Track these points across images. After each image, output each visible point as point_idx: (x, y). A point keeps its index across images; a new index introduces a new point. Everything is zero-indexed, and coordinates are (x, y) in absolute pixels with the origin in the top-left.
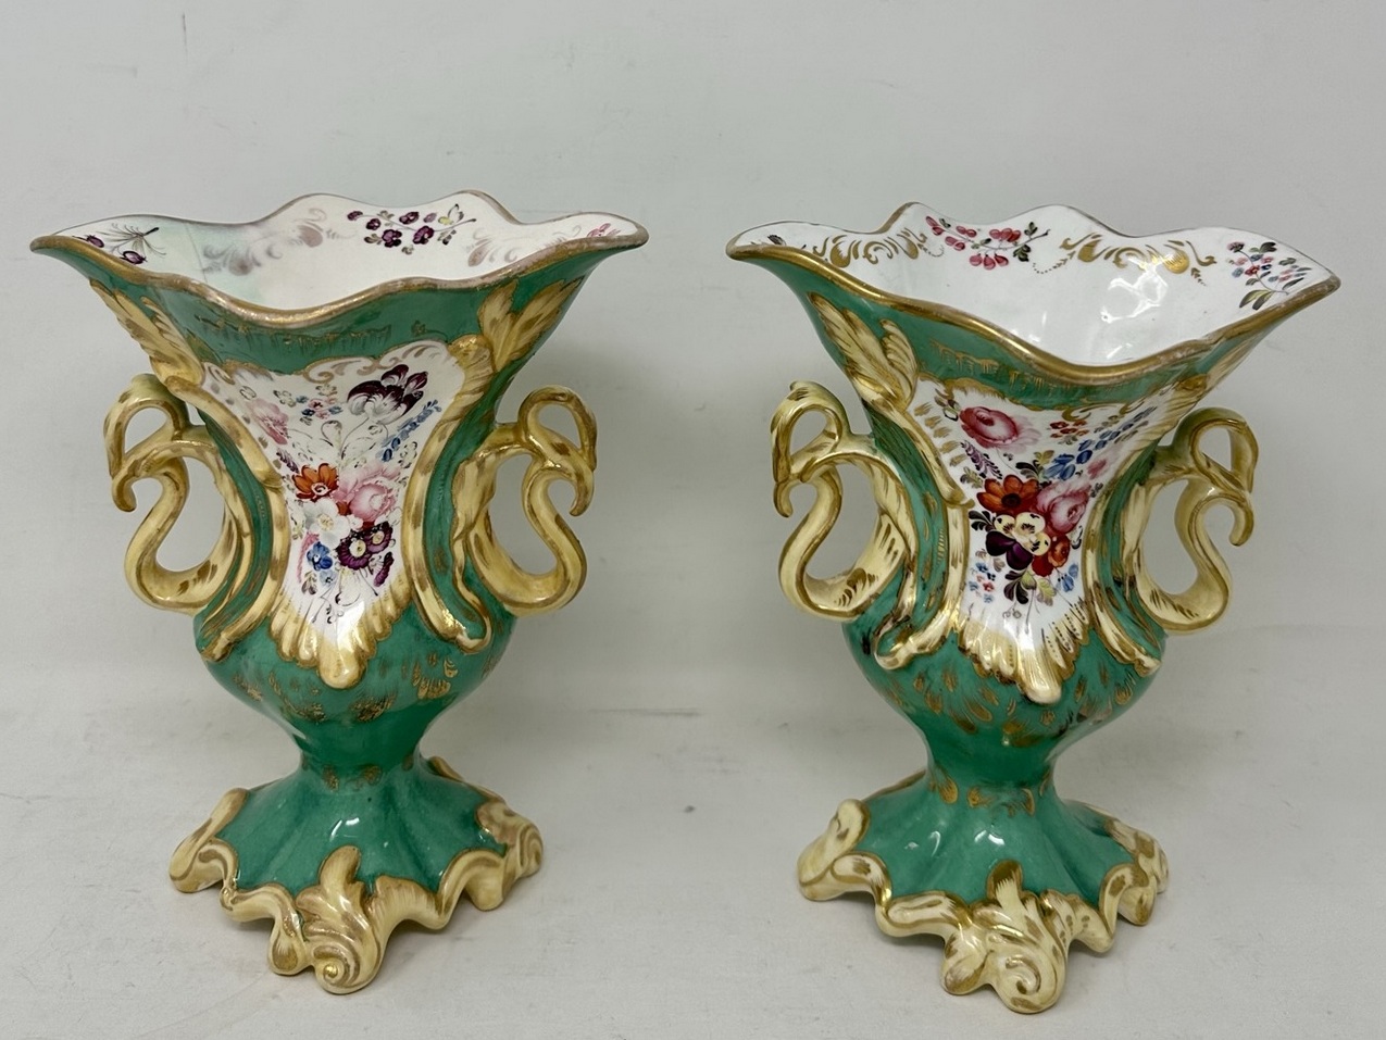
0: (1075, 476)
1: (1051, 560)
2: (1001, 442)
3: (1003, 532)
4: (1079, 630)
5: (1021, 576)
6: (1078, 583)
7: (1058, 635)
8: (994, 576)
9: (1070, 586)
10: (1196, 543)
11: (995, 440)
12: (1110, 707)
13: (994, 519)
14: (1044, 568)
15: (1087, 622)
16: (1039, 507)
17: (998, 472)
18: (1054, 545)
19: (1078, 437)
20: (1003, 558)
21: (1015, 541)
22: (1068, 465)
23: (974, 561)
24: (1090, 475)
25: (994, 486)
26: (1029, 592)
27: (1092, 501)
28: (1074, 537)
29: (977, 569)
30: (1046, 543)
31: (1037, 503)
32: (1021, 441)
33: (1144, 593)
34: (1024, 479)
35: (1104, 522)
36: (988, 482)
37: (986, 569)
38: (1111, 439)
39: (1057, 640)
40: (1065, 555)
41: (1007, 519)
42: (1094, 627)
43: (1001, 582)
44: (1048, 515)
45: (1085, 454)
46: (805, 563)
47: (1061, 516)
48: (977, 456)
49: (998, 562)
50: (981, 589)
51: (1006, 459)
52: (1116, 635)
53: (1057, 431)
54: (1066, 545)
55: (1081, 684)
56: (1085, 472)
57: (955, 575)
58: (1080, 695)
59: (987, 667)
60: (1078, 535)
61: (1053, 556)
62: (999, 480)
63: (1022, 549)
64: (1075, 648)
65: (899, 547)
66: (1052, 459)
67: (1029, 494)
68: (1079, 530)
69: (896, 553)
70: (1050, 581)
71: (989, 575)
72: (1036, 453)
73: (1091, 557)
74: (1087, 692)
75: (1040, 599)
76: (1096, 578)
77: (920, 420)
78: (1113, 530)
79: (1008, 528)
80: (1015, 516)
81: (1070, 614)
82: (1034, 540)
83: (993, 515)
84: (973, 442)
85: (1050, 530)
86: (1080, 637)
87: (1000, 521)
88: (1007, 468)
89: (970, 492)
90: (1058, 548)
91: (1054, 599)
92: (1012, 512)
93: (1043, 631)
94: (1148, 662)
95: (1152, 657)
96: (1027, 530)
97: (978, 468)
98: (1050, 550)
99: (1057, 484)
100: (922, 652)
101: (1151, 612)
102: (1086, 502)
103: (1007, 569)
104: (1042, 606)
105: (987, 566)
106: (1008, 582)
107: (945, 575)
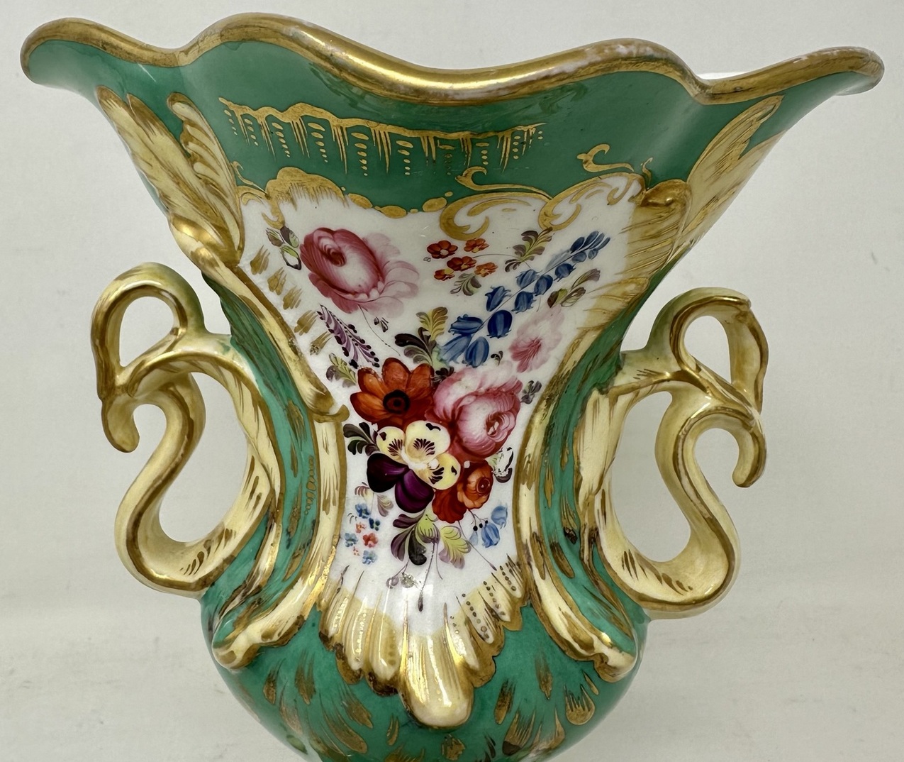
0: (490, 362)
1: (461, 497)
2: (363, 297)
3: (389, 454)
4: (504, 606)
5: (416, 521)
6: (507, 534)
7: (470, 615)
8: (378, 523)
9: (495, 540)
10: (685, 480)
11: (355, 293)
12: (560, 729)
13: (376, 434)
14: (452, 509)
15: (518, 594)
16: (439, 412)
17: (373, 354)
18: (465, 475)
19: (480, 279)
20: (390, 495)
21: (406, 468)
22: (475, 337)
23: (353, 501)
24: (516, 364)
25: (370, 380)
26: (429, 547)
27: (525, 411)
28: (499, 463)
29: (356, 514)
30: (453, 470)
31: (434, 405)
32: (391, 291)
33: (612, 554)
34: (411, 365)
35: (546, 443)
36: (363, 373)
37: (367, 514)
38: (538, 291)
39: (468, 622)
40: (485, 489)
41: (393, 433)
42: (530, 600)
43: (387, 531)
44: (453, 424)
45: (500, 319)
46: (140, 514)
47: (475, 427)
48: (340, 332)
49: (384, 501)
50: (360, 544)
51: (378, 328)
52: (565, 615)
53: (441, 264)
54: (487, 475)
55: (505, 694)
56: (507, 356)
57: (327, 524)
58: (503, 713)
59: (355, 666)
60: (505, 461)
61: (465, 489)
62: (375, 369)
63: (416, 480)
64: (496, 636)
65: (263, 489)
66: (447, 326)
67: (422, 390)
68: (507, 455)
69: (259, 498)
70: (460, 530)
71: (371, 522)
72: (419, 314)
73: (527, 497)
74: (514, 708)
75: (445, 557)
76: (535, 529)
77: (259, 280)
78: (562, 458)
79: (396, 447)
80: (403, 427)
81: (491, 582)
82: (434, 465)
83: (373, 428)
84: (330, 304)
85: (458, 449)
86: (507, 618)
87: (384, 436)
88: (385, 348)
89: (341, 394)
90: (474, 479)
91: (468, 558)
92: (400, 422)
93: (446, 606)
94: (614, 658)
95: (621, 650)
96: (423, 450)
97: (347, 354)
98: (459, 481)
99: (462, 373)
100: (269, 641)
101: (623, 584)
102: (515, 410)
103: (396, 512)
104: (449, 570)
105: (369, 508)
106: (397, 531)
107: (315, 524)
